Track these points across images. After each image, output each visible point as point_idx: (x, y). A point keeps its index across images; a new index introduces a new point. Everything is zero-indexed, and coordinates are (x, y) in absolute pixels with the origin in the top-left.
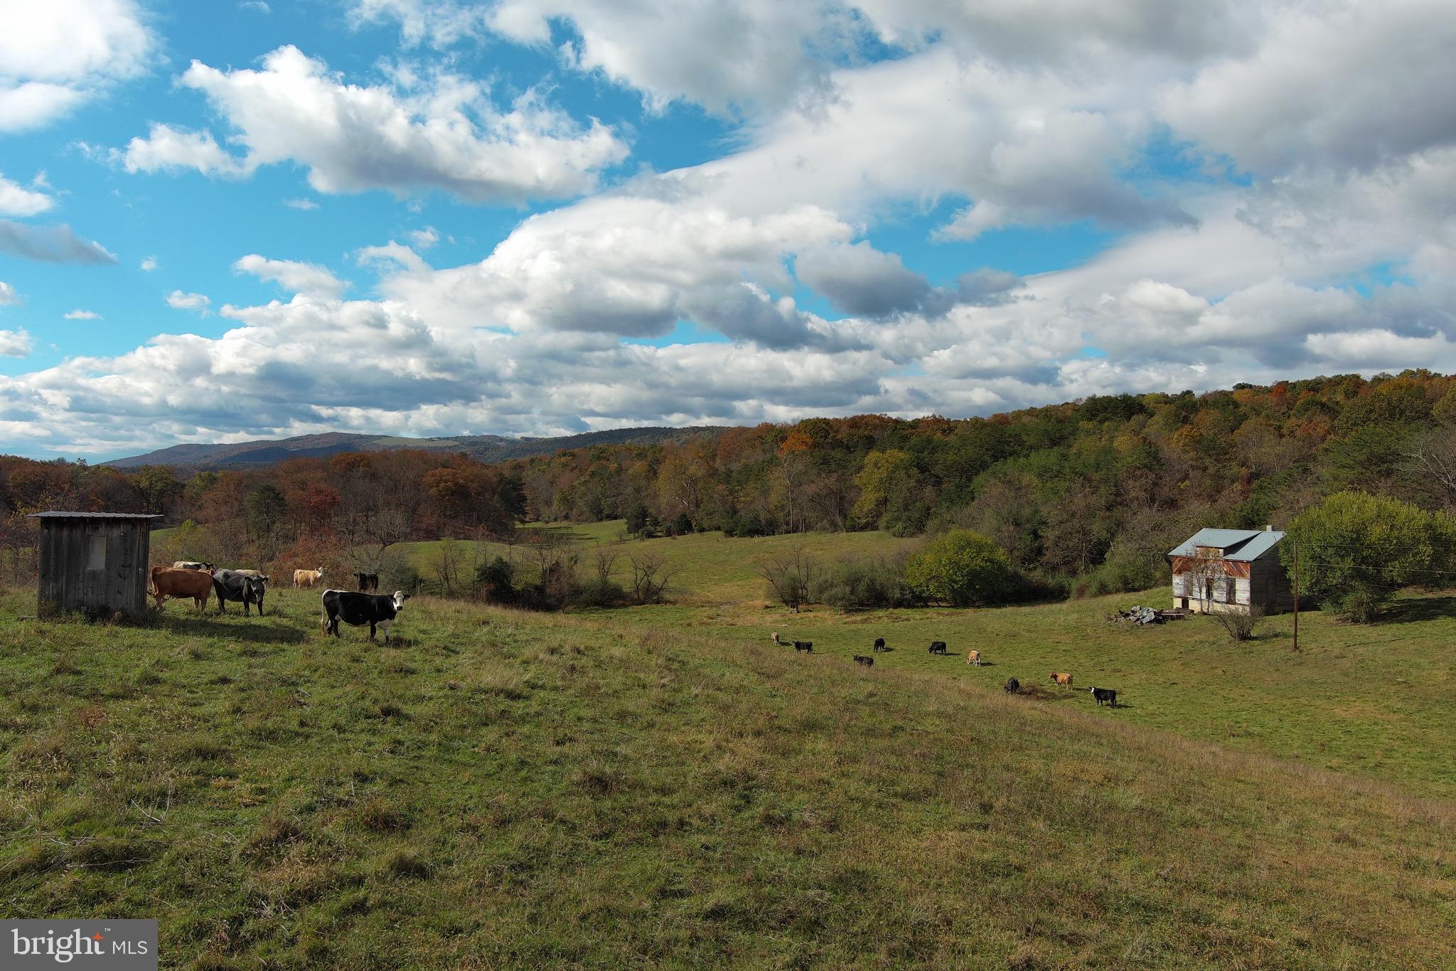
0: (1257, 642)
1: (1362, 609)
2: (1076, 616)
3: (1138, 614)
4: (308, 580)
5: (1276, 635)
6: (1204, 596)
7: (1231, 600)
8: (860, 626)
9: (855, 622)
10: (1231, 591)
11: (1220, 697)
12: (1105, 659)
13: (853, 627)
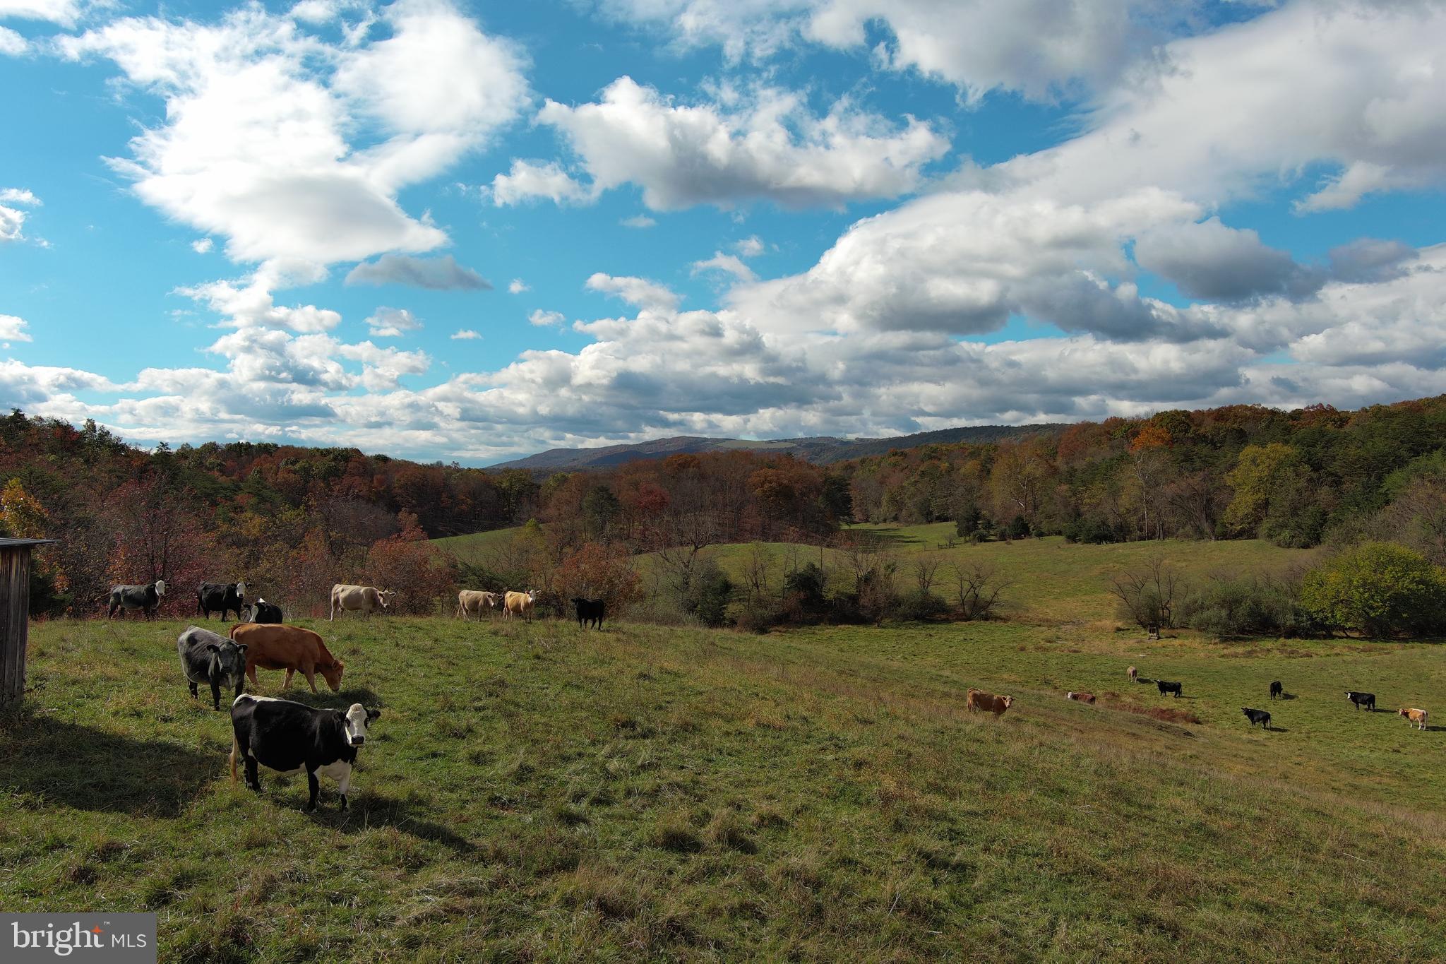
8: (1243, 662)
9: (1236, 656)
13: (1233, 661)
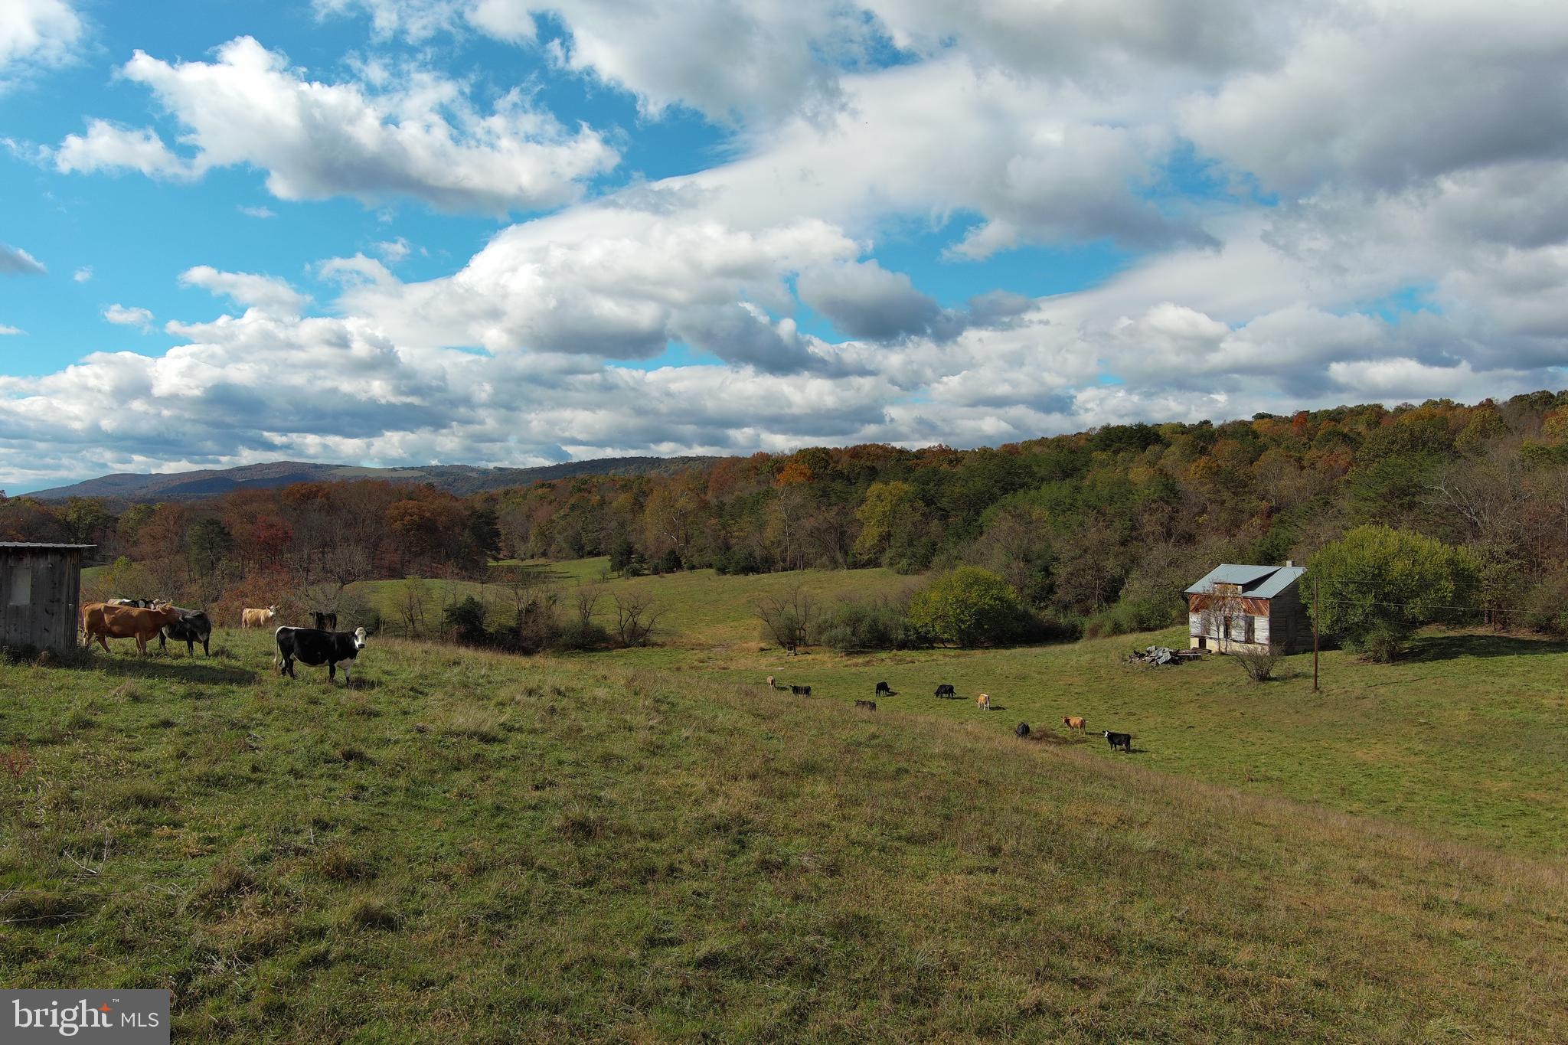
0: (1276, 683)
1: (1384, 648)
2: (1088, 656)
3: (1153, 655)
4: (258, 620)
5: (1296, 676)
6: (1222, 635)
7: (1249, 640)
8: (861, 669)
9: (856, 665)
10: (1250, 630)
11: (1238, 740)
12: (1119, 702)
13: (854, 670)
